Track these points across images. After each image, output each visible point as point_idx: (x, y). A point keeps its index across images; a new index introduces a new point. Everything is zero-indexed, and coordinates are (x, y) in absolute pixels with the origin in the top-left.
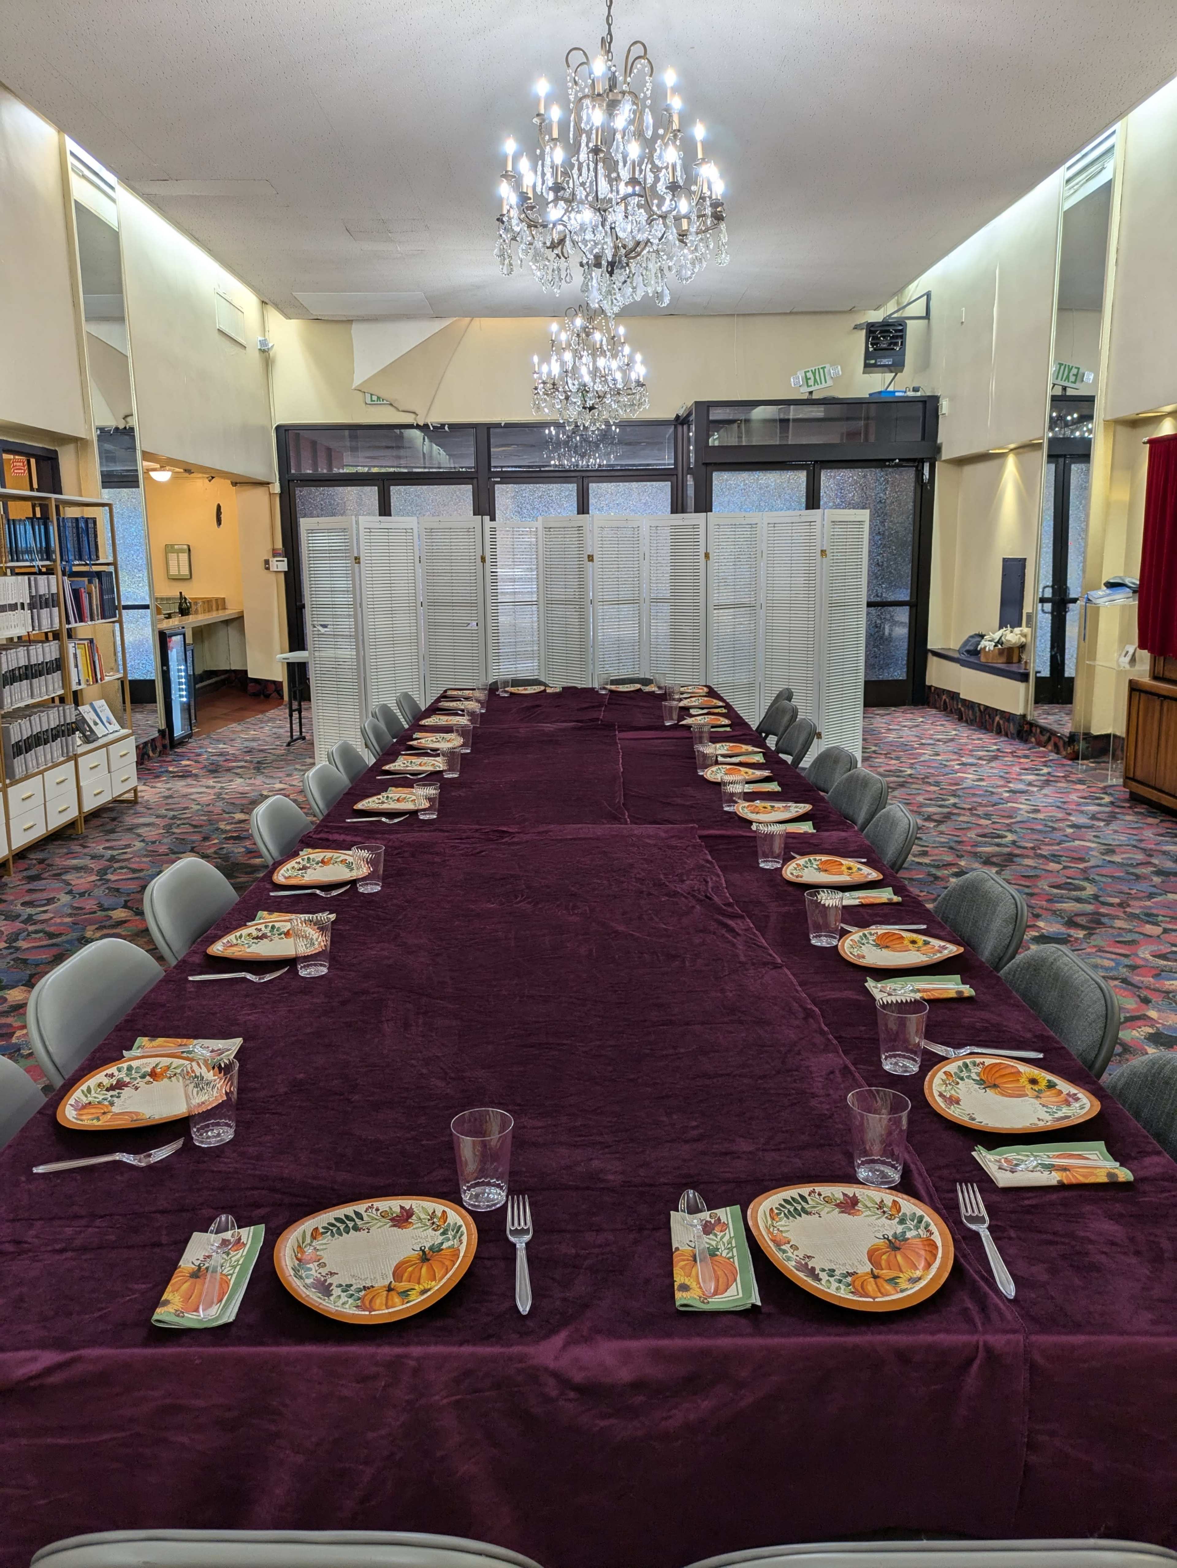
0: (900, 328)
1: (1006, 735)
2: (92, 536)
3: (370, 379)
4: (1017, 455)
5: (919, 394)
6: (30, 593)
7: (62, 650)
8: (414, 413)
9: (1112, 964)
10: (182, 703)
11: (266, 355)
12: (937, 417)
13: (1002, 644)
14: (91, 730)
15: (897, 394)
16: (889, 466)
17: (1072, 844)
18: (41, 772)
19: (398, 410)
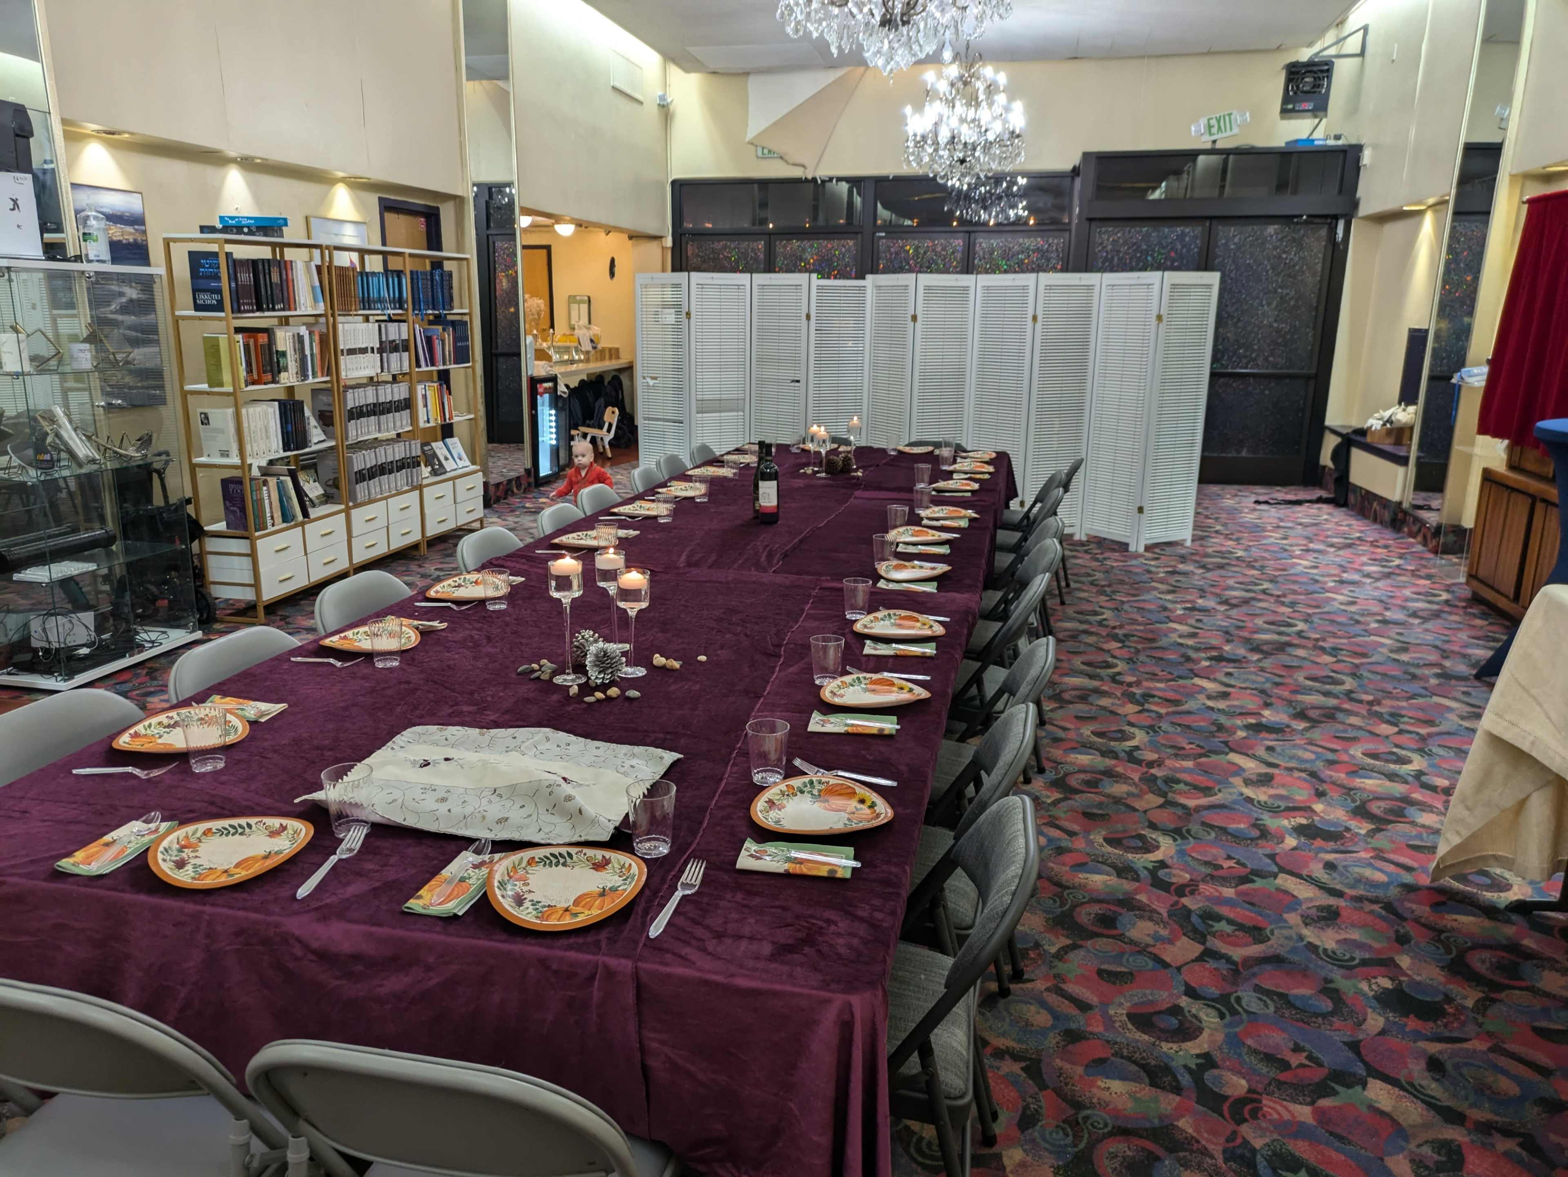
0: (1326, 68)
1: (1381, 523)
2: (446, 287)
3: (764, 131)
4: (1436, 212)
5: (1340, 142)
6: (380, 337)
7: (412, 390)
8: (804, 166)
9: (1313, 756)
10: (552, 446)
11: (665, 111)
12: (1358, 169)
13: (1392, 423)
14: (441, 464)
15: (1316, 143)
16: (1297, 223)
17: (1366, 639)
18: (386, 498)
19: (787, 163)
